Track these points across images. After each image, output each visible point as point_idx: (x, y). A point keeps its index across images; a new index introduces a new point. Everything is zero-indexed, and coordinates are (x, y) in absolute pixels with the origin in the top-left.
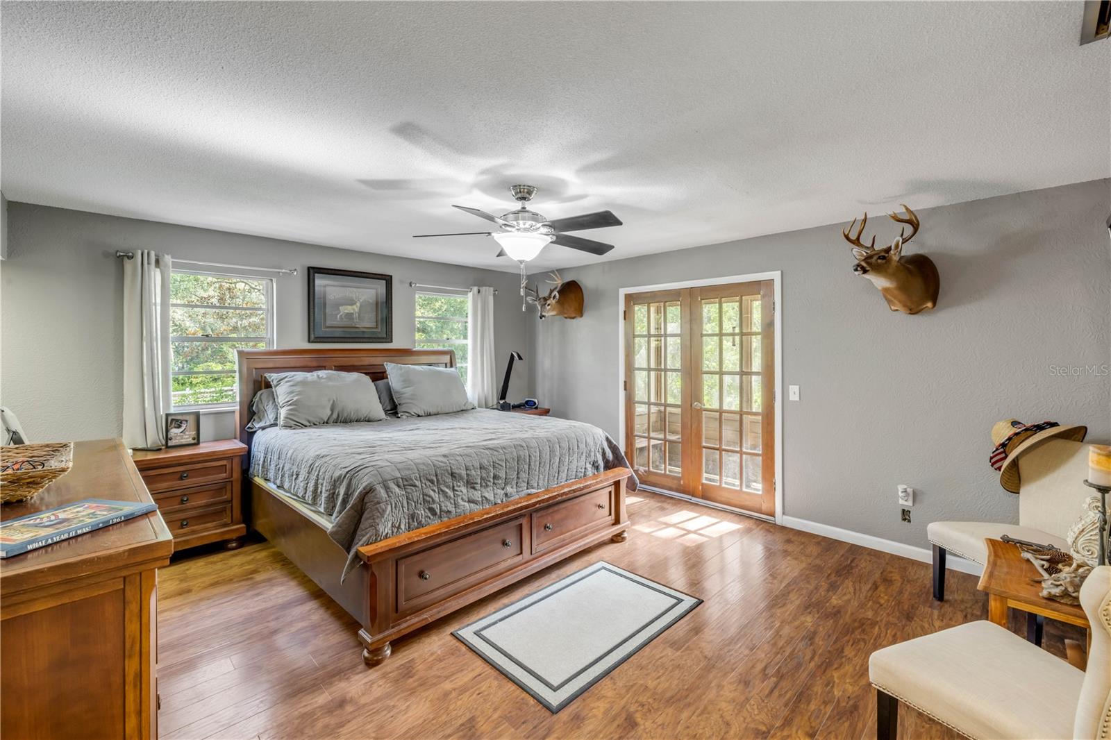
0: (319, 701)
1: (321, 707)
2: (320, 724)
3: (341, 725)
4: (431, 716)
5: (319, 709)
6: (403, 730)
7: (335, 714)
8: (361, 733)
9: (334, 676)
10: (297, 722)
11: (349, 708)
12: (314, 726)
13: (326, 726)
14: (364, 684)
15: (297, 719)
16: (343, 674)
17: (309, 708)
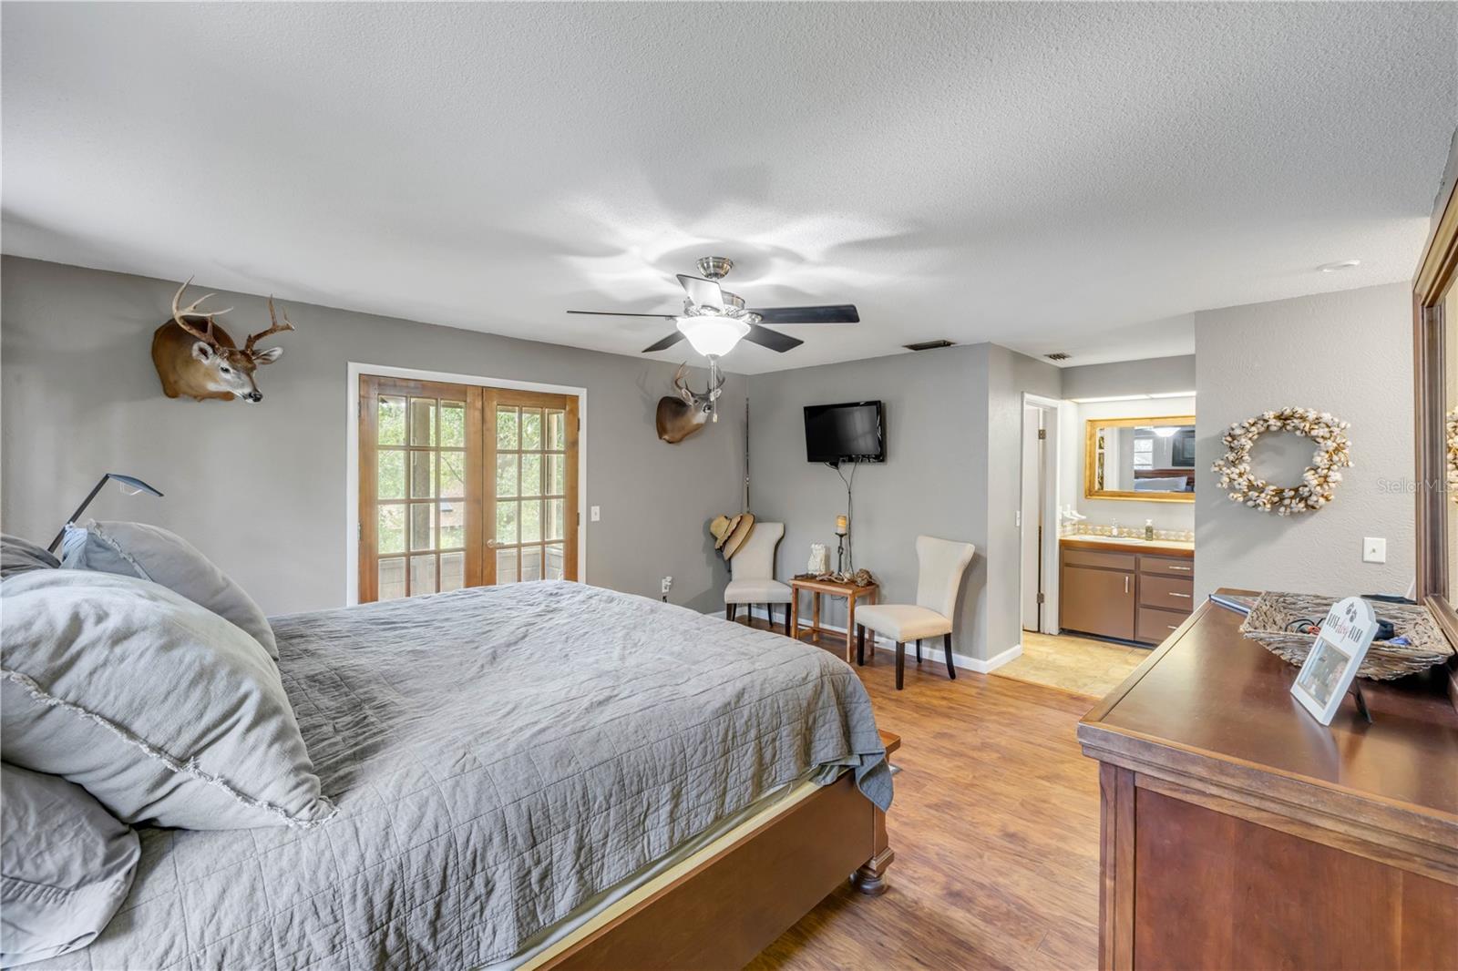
0: (961, 915)
1: (969, 911)
2: (990, 902)
3: (982, 886)
4: (937, 829)
5: (973, 911)
6: (963, 843)
7: (970, 895)
8: (981, 869)
9: (916, 917)
10: (999, 924)
11: (957, 887)
12: (996, 907)
13: (989, 896)
14: (918, 886)
15: (995, 925)
16: (910, 910)
17: (977, 921)
